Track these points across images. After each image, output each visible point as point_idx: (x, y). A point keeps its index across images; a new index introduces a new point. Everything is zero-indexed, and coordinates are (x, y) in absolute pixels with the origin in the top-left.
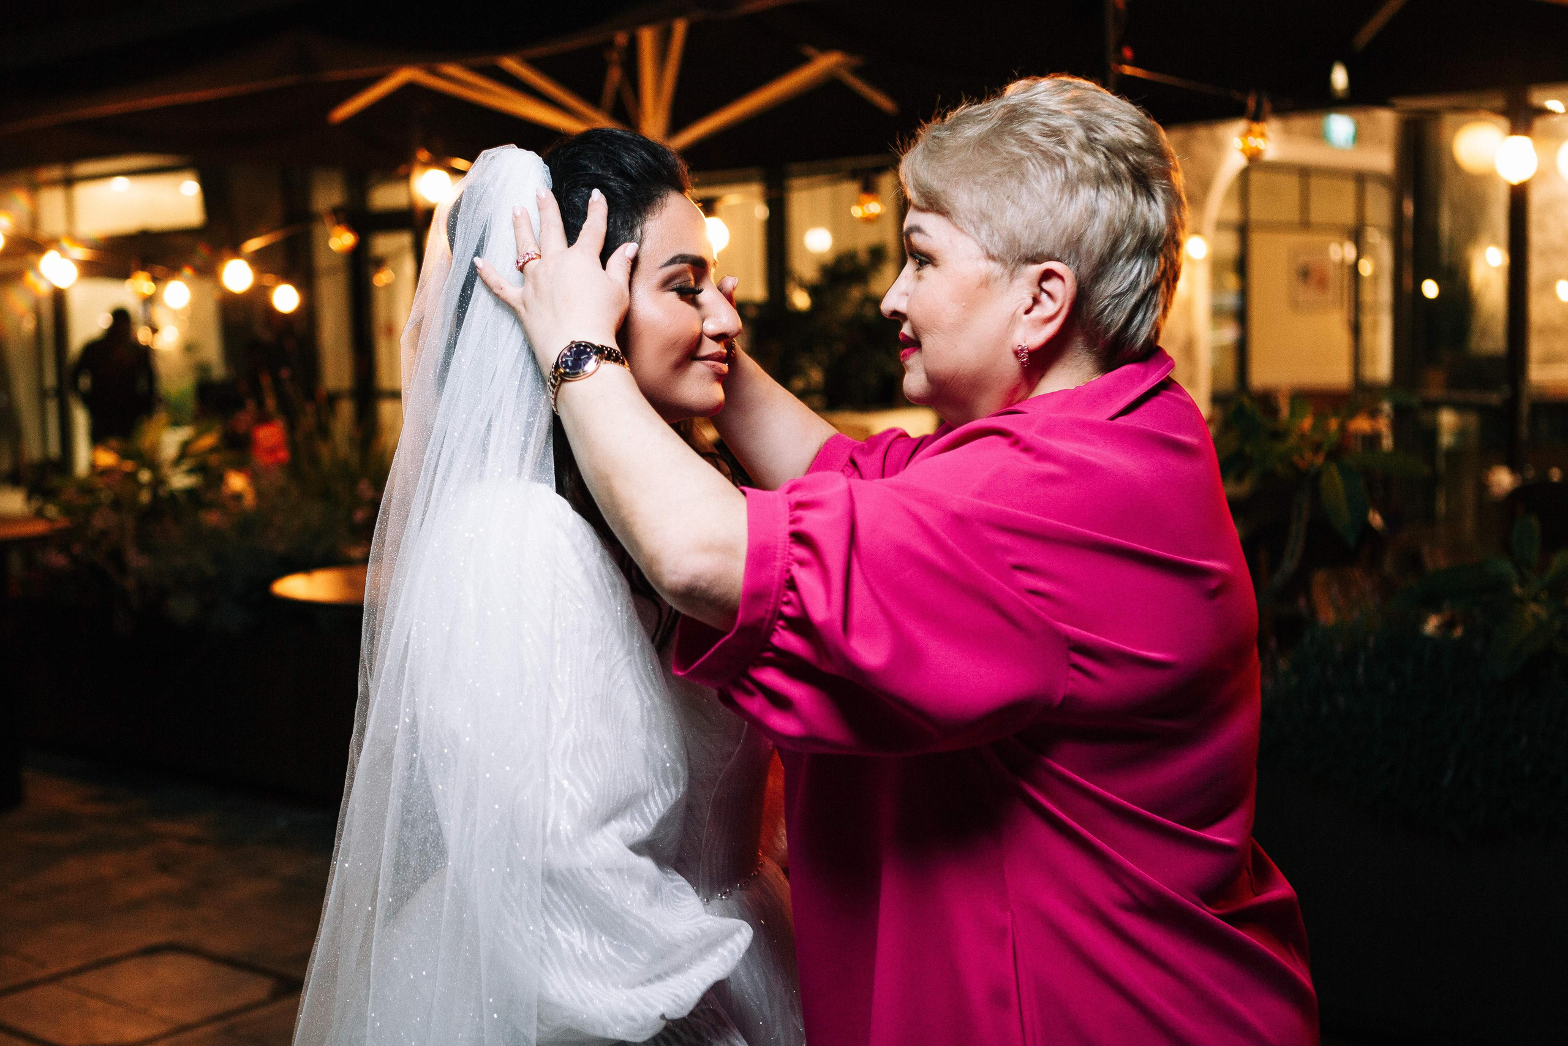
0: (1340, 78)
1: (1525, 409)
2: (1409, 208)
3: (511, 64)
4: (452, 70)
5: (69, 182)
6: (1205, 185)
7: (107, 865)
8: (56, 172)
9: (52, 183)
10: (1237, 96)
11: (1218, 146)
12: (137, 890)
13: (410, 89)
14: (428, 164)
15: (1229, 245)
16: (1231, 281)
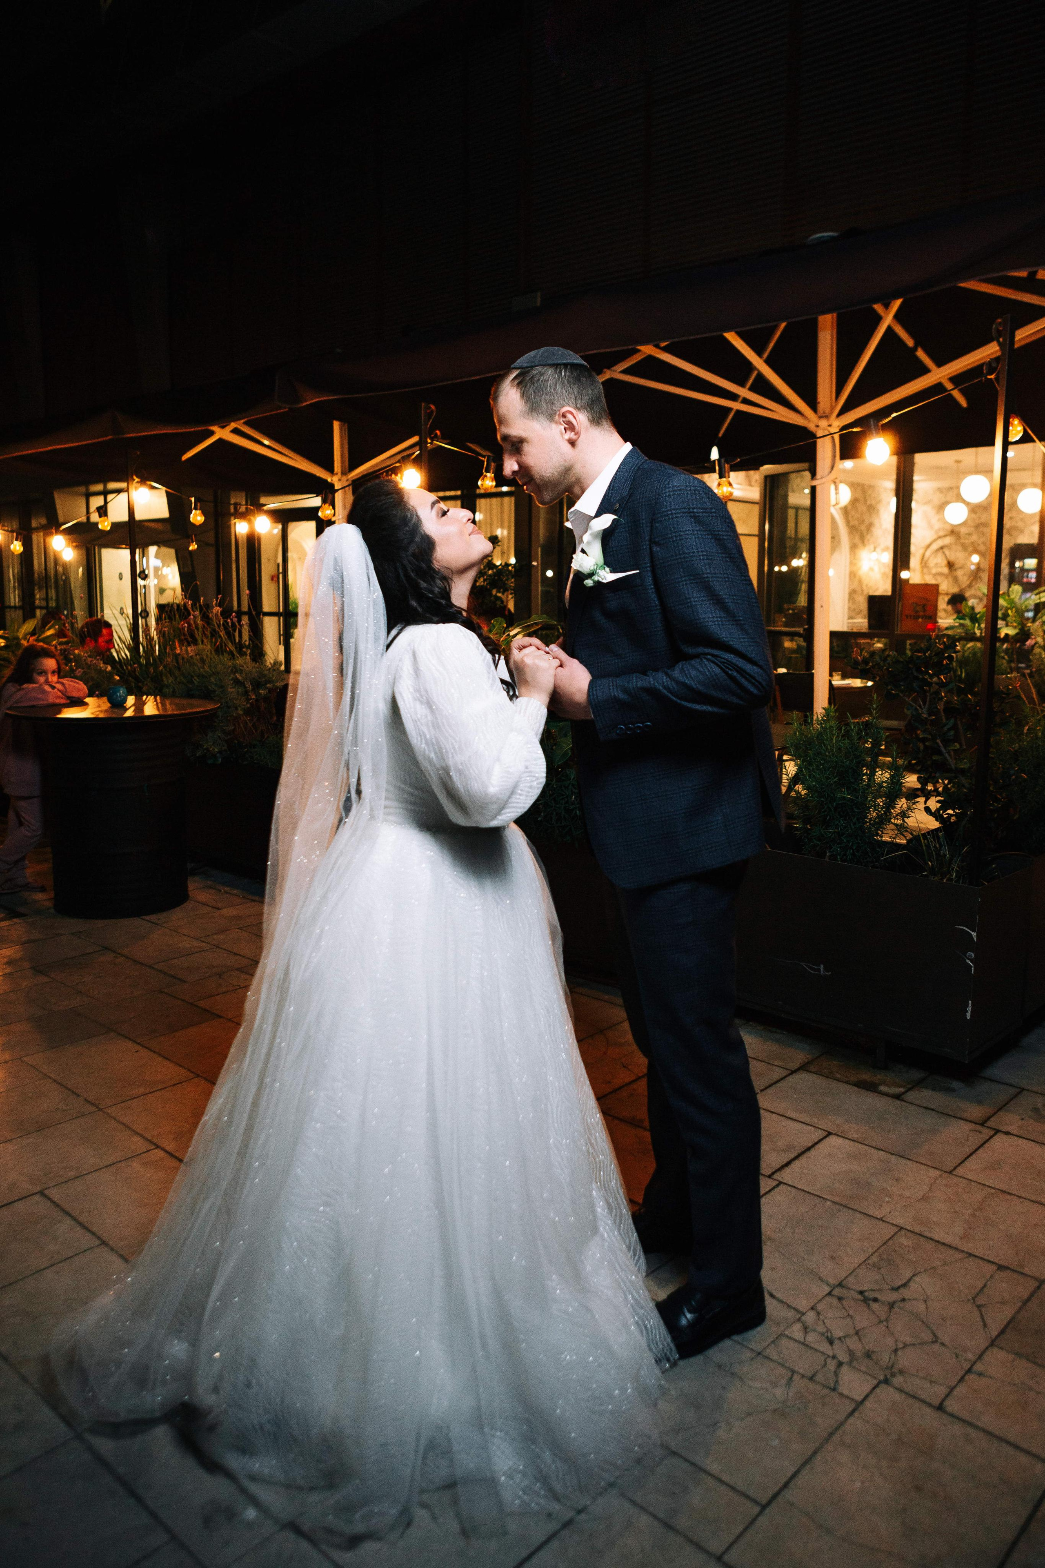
5: (105, 493)
8: (99, 487)
13: (220, 440)
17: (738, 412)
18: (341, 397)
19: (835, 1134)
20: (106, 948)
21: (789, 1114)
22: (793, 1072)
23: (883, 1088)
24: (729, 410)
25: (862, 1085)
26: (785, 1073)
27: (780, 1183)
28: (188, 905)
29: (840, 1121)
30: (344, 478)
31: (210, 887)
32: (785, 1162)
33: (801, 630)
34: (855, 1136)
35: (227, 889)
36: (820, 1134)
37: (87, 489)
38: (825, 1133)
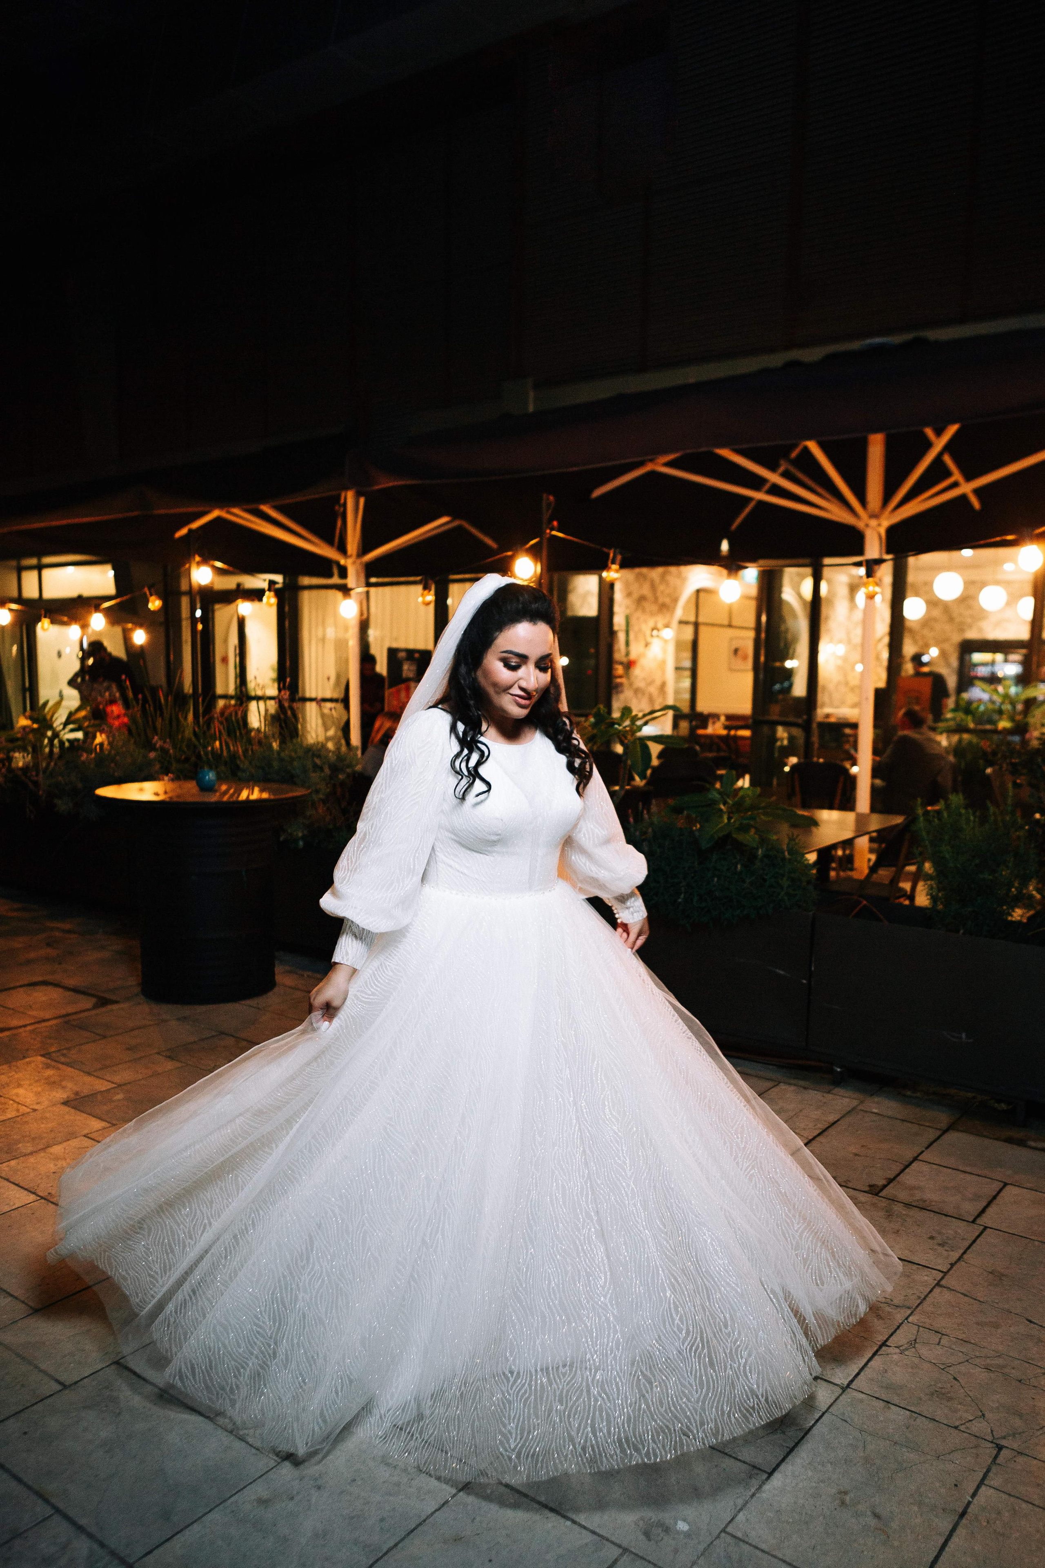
0: (725, 546)
1: (814, 726)
2: (764, 618)
3: (266, 508)
4: (236, 511)
5: (40, 568)
6: (675, 600)
7: (18, 943)
8: (33, 561)
9: (30, 568)
10: (605, 550)
11: (684, 580)
12: (32, 955)
13: (218, 519)
14: (198, 564)
15: (688, 633)
16: (687, 655)
17: (761, 503)
18: (420, 482)
19: (1011, 1184)
20: (222, 1033)
21: (961, 1168)
22: (945, 1132)
23: (1032, 1144)
24: (748, 499)
25: (1009, 1140)
26: (938, 1133)
27: (986, 1228)
28: (276, 990)
29: (1009, 1172)
30: (359, 561)
31: (290, 972)
32: (981, 1209)
33: (800, 721)
34: (1029, 1185)
35: (310, 973)
36: (996, 1186)
37: (19, 563)
38: (1002, 1184)
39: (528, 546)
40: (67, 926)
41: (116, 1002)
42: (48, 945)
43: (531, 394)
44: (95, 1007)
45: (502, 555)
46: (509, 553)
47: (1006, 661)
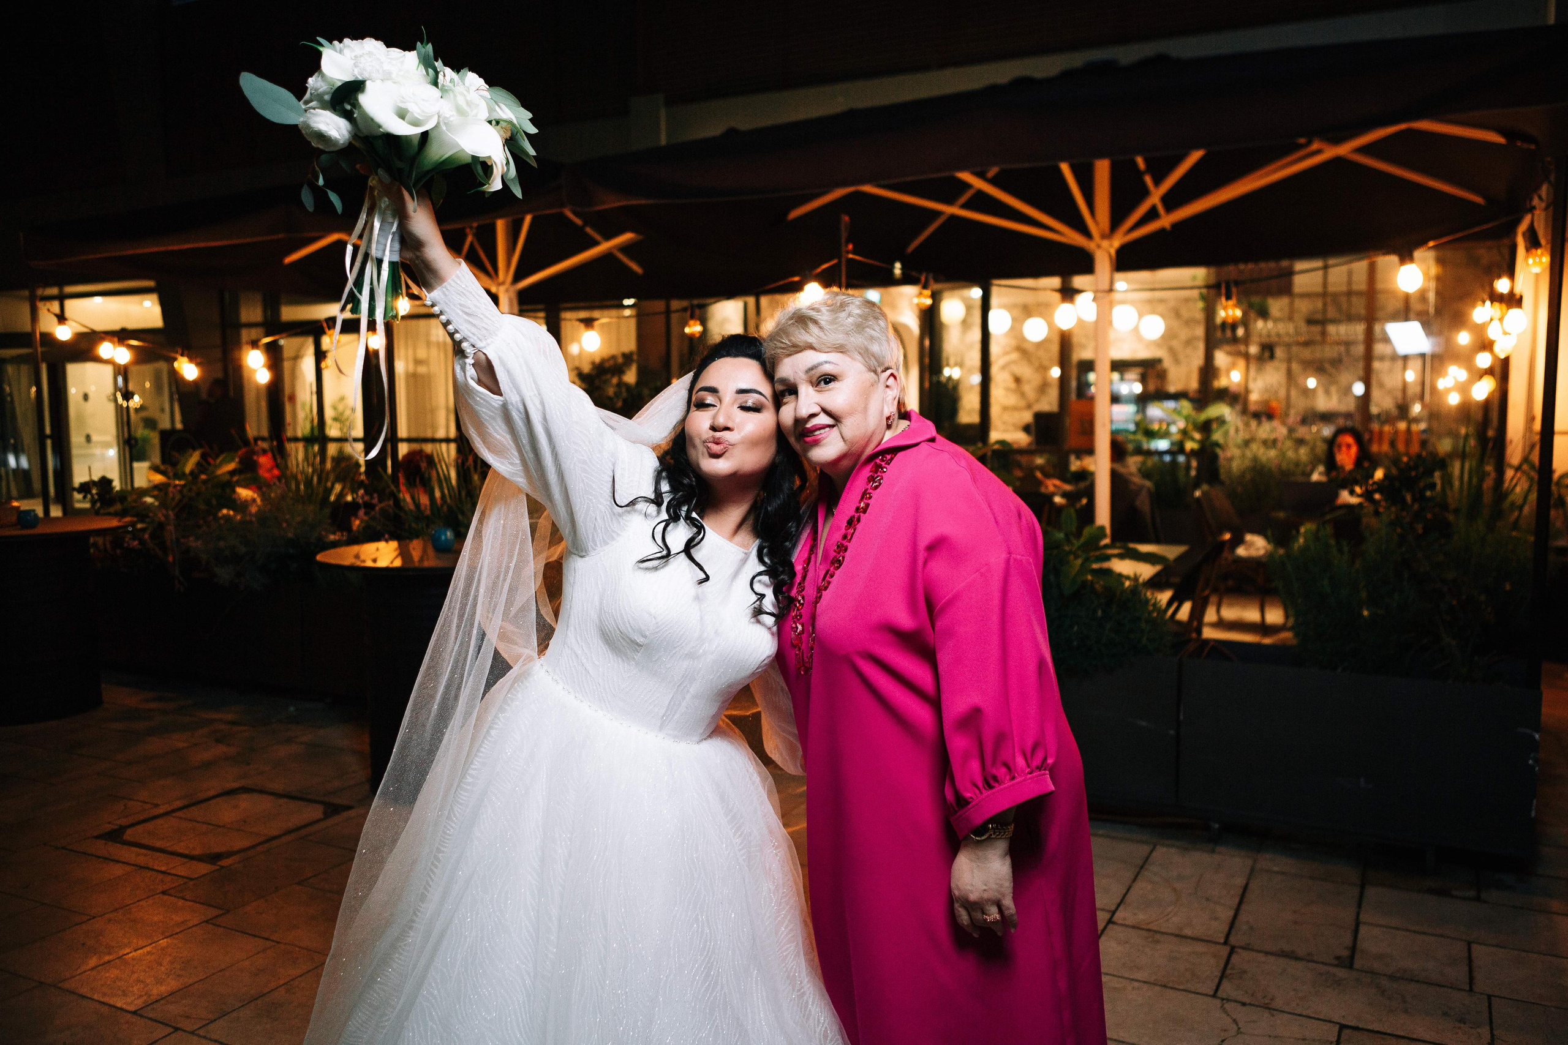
5: (62, 298)
7: (178, 742)
9: (49, 298)
12: (206, 756)
39: (819, 270)
40: (230, 717)
41: (349, 808)
42: (218, 741)
43: (663, 113)
44: (327, 815)
45: (786, 281)
46: (796, 279)
47: (1122, 379)
